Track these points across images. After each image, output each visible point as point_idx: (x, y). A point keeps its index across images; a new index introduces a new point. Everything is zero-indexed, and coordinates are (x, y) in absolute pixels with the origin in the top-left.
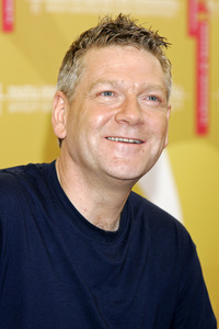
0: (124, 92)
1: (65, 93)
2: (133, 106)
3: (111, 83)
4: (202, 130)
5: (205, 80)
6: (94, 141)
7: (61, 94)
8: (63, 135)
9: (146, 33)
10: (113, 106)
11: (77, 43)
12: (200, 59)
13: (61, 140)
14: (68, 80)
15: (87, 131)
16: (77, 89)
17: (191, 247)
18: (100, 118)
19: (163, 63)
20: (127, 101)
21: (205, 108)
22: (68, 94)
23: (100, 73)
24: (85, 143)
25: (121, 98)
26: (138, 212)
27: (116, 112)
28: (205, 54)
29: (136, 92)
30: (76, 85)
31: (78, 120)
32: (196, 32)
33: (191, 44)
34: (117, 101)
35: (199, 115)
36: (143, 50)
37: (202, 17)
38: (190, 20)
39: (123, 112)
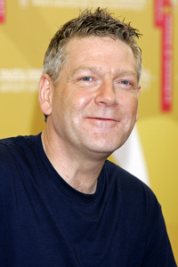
0: (102, 77)
1: (51, 76)
2: (109, 89)
3: (91, 69)
4: (166, 107)
5: (169, 64)
6: (77, 121)
7: (47, 76)
8: (48, 112)
9: (121, 26)
10: (92, 90)
11: (61, 32)
12: (165, 47)
13: (46, 116)
14: (53, 65)
15: (71, 112)
16: (62, 73)
17: (157, 207)
18: (82, 101)
19: (134, 50)
20: (104, 84)
21: (168, 89)
22: (53, 77)
23: (81, 60)
24: (69, 122)
25: (99, 82)
26: (112, 177)
27: (95, 95)
28: (169, 42)
29: (112, 77)
30: (60, 69)
31: (62, 101)
32: (161, 23)
33: (157, 33)
34: (96, 85)
35: (164, 94)
36: (118, 40)
37: (166, 10)
38: (156, 13)
39: (101, 94)
